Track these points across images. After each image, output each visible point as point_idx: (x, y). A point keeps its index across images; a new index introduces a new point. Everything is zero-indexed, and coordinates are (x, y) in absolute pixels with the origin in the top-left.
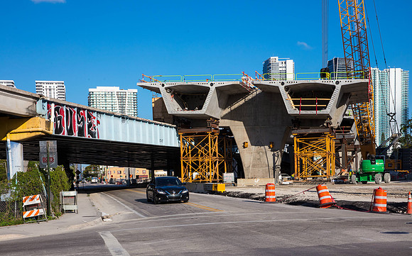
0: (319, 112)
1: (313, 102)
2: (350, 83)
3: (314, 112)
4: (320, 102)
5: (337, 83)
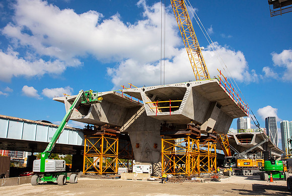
0: (172, 113)
1: (168, 104)
2: (199, 84)
3: (168, 113)
4: (173, 104)
5: (188, 85)
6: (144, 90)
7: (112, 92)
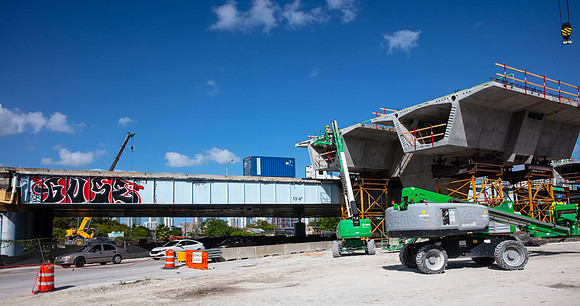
0: (436, 144)
2: (468, 95)
3: (430, 146)
5: (454, 98)
6: (397, 115)
7: (359, 125)
